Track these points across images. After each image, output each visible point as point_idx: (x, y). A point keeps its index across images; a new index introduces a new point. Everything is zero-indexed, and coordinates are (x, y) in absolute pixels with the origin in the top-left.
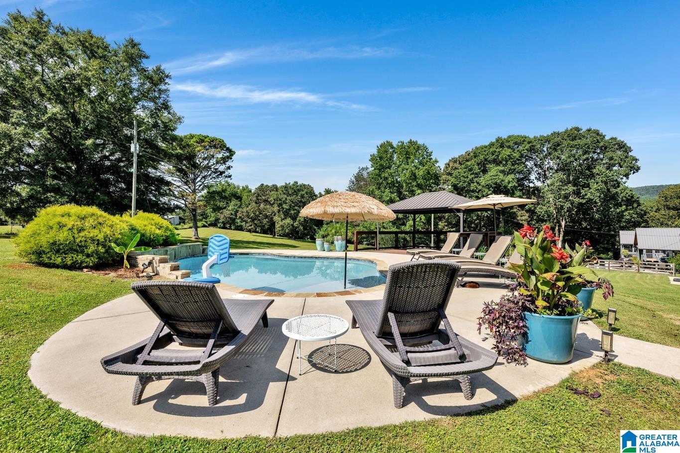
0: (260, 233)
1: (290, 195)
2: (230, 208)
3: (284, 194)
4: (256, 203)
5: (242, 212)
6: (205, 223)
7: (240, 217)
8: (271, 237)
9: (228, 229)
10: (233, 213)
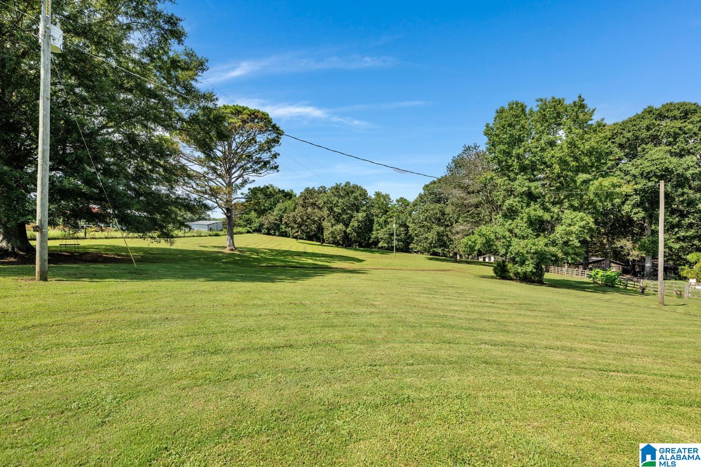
0: (305, 240)
1: (342, 197)
2: (275, 213)
3: (335, 195)
4: (303, 207)
5: (288, 217)
6: (250, 229)
7: (286, 223)
8: (319, 245)
9: (273, 235)
10: (278, 218)
